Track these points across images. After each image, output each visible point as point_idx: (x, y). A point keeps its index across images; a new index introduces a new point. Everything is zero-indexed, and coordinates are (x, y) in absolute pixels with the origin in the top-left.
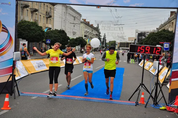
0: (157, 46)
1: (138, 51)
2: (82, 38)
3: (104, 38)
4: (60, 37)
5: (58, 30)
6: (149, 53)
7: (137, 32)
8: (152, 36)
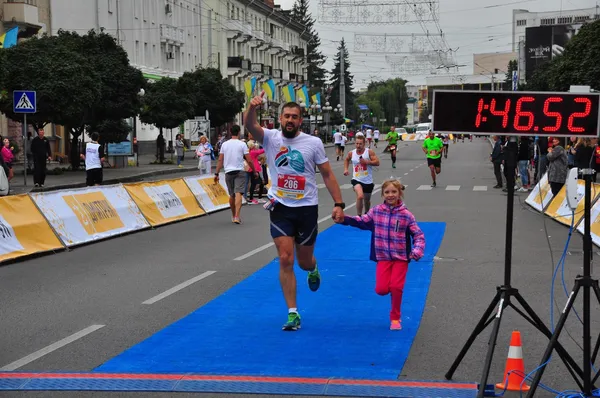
0: (574, 90)
1: (478, 124)
2: (217, 72)
3: (338, 65)
4: (88, 72)
5: (75, 35)
6: (532, 131)
7: (521, 23)
8: (593, 40)
